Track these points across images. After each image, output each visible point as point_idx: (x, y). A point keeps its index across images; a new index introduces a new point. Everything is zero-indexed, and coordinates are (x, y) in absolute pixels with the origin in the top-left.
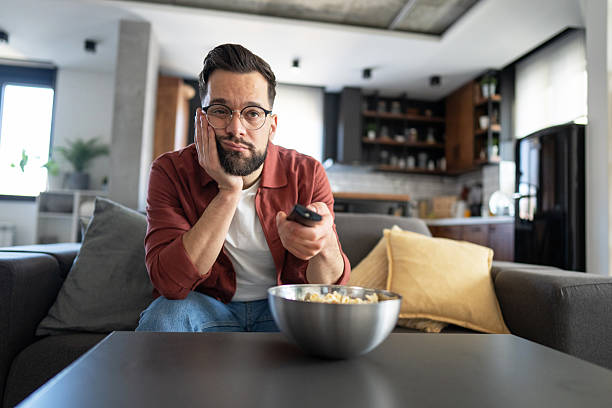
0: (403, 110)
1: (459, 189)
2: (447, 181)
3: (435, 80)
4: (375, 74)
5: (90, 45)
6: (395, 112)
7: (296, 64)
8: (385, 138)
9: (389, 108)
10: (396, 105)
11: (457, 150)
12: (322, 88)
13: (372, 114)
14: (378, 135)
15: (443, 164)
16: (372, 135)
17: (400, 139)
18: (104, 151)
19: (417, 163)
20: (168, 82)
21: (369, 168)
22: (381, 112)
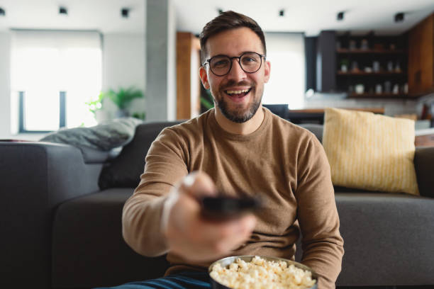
0: (370, 45)
1: (420, 108)
2: (409, 102)
3: (400, 17)
4: (346, 16)
5: (125, 12)
6: (364, 48)
7: (282, 13)
8: (355, 70)
9: (358, 45)
10: (365, 42)
11: (419, 75)
12: (303, 33)
13: (345, 51)
14: (349, 68)
15: (406, 88)
16: (344, 69)
17: (368, 70)
18: (138, 95)
19: (383, 89)
20: (183, 38)
21: (344, 95)
22: (353, 48)
